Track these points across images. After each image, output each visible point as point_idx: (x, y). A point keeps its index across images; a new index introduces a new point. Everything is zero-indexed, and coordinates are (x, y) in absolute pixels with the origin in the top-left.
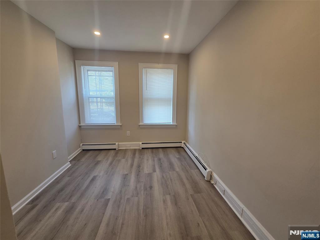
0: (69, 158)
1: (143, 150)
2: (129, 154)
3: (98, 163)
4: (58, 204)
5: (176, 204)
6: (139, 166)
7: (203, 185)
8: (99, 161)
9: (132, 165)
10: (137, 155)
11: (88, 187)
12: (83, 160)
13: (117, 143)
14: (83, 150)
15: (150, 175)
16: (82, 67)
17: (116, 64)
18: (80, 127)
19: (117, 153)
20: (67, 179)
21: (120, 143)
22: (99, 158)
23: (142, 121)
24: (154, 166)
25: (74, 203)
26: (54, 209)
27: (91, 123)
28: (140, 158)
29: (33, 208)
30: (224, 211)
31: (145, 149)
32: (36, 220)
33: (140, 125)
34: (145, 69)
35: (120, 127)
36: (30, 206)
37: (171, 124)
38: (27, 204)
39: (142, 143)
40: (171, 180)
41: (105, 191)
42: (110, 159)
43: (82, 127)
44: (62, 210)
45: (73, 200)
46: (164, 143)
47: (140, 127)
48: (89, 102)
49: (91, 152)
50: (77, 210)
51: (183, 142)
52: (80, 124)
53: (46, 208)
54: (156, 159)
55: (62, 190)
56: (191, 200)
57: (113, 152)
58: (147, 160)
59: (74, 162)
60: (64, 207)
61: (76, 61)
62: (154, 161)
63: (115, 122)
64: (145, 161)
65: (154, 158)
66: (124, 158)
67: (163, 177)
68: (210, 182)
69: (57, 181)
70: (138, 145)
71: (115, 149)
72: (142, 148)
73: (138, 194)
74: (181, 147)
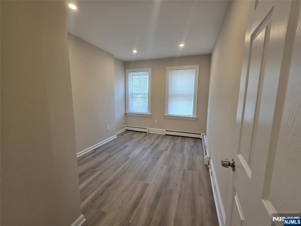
0: (116, 133)
1: (166, 136)
2: (155, 137)
3: (132, 139)
4: (105, 154)
5: (169, 171)
6: (157, 145)
7: (199, 166)
8: (133, 138)
9: (152, 144)
10: (159, 139)
11: (121, 150)
12: (124, 135)
13: (147, 128)
14: (127, 130)
15: (161, 152)
16: (129, 73)
17: (150, 69)
18: (126, 114)
19: (146, 135)
20: (112, 143)
21: (149, 128)
22: (134, 136)
23: (167, 112)
24: (168, 147)
25: (112, 155)
26: (102, 155)
27: (132, 112)
28: (161, 140)
29: (94, 152)
30: (203, 185)
31: (168, 136)
32: (94, 157)
33: (165, 116)
34: (171, 71)
35: (150, 116)
36: (93, 151)
37: (192, 116)
38: (93, 150)
39: (166, 131)
40: (175, 158)
41: (129, 153)
42: (140, 138)
43: (127, 114)
44: (105, 156)
45: (112, 153)
46: (184, 132)
47: (166, 117)
48: (132, 97)
49: (131, 132)
50: (112, 158)
51: (202, 134)
52: (126, 112)
53: (100, 153)
54: (172, 143)
55: (109, 148)
56: (182, 172)
57: (144, 134)
58: (165, 143)
59: (119, 136)
60: (107, 155)
61: (126, 70)
62: (170, 144)
63: (147, 112)
64: (164, 143)
65: (171, 142)
66: (149, 139)
67: (170, 155)
68: (207, 166)
69: (107, 144)
70: (163, 132)
71: (146, 132)
72: (166, 135)
73: (147, 159)
74: (199, 138)
